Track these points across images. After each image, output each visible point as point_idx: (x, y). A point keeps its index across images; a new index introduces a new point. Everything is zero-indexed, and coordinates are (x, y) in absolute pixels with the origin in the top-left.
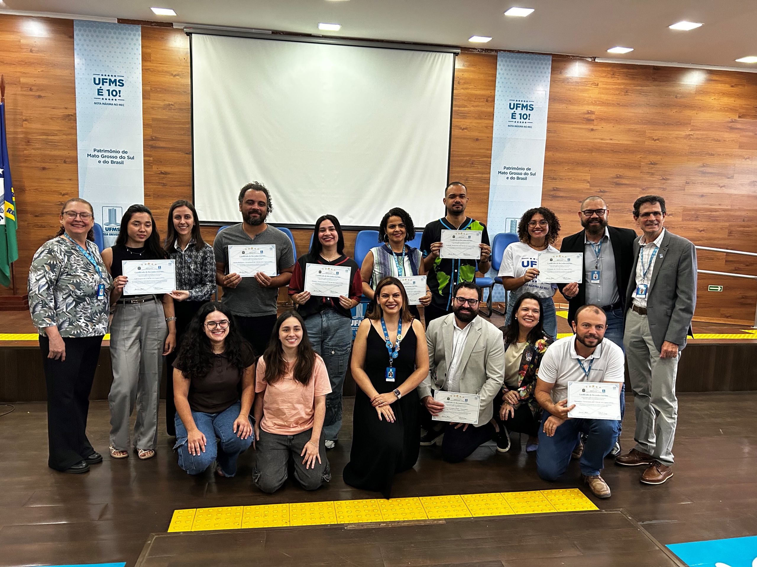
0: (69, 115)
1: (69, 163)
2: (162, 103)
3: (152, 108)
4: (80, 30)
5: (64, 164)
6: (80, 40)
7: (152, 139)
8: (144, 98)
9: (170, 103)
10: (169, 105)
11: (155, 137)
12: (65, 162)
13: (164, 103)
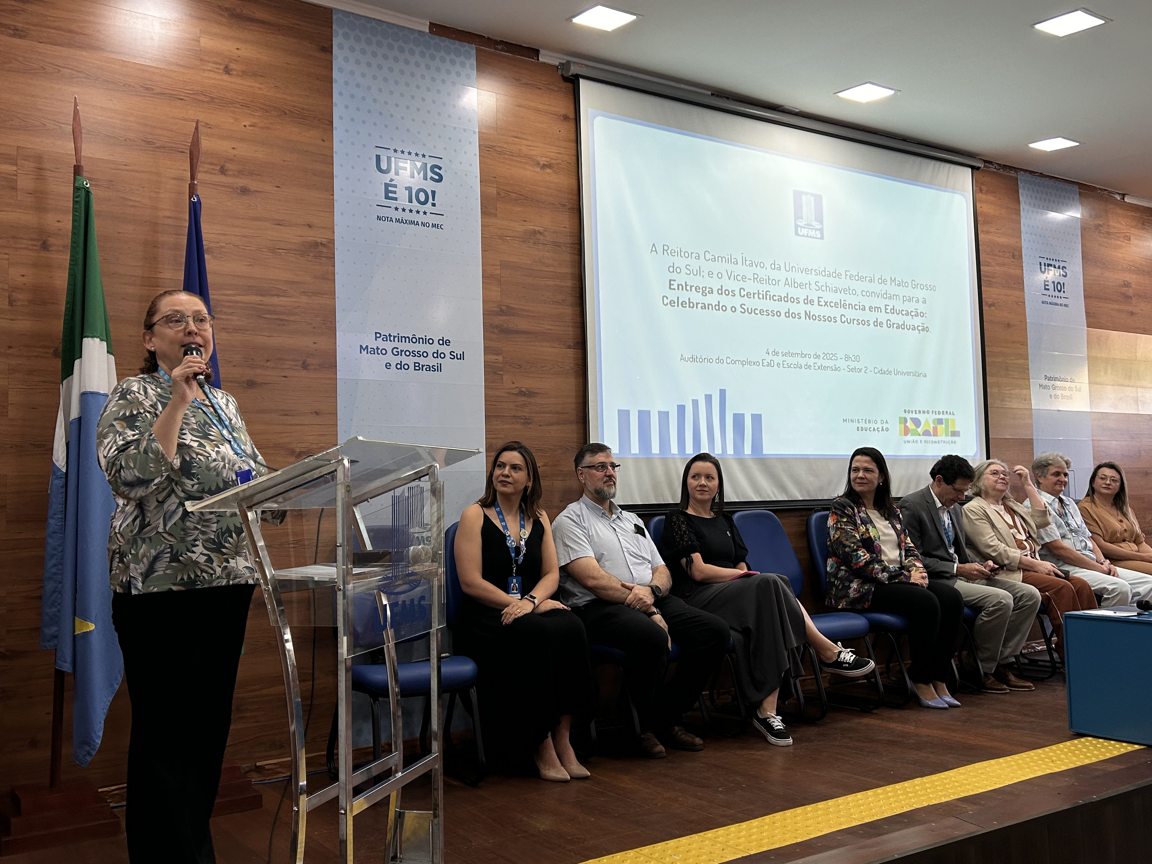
0: (316, 244)
1: (315, 369)
2: (519, 228)
3: (502, 237)
4: (346, 36)
5: (304, 373)
6: (346, 59)
7: (501, 309)
8: (484, 213)
9: (537, 228)
10: (535, 233)
11: (508, 307)
12: (305, 366)
13: (524, 228)
